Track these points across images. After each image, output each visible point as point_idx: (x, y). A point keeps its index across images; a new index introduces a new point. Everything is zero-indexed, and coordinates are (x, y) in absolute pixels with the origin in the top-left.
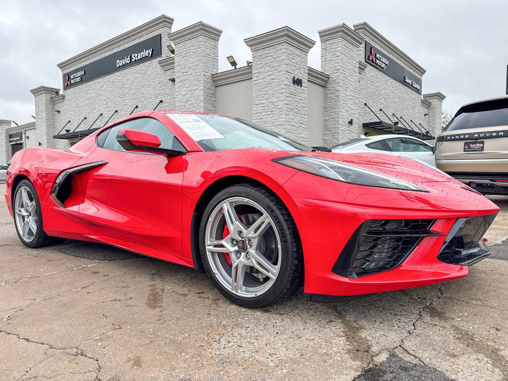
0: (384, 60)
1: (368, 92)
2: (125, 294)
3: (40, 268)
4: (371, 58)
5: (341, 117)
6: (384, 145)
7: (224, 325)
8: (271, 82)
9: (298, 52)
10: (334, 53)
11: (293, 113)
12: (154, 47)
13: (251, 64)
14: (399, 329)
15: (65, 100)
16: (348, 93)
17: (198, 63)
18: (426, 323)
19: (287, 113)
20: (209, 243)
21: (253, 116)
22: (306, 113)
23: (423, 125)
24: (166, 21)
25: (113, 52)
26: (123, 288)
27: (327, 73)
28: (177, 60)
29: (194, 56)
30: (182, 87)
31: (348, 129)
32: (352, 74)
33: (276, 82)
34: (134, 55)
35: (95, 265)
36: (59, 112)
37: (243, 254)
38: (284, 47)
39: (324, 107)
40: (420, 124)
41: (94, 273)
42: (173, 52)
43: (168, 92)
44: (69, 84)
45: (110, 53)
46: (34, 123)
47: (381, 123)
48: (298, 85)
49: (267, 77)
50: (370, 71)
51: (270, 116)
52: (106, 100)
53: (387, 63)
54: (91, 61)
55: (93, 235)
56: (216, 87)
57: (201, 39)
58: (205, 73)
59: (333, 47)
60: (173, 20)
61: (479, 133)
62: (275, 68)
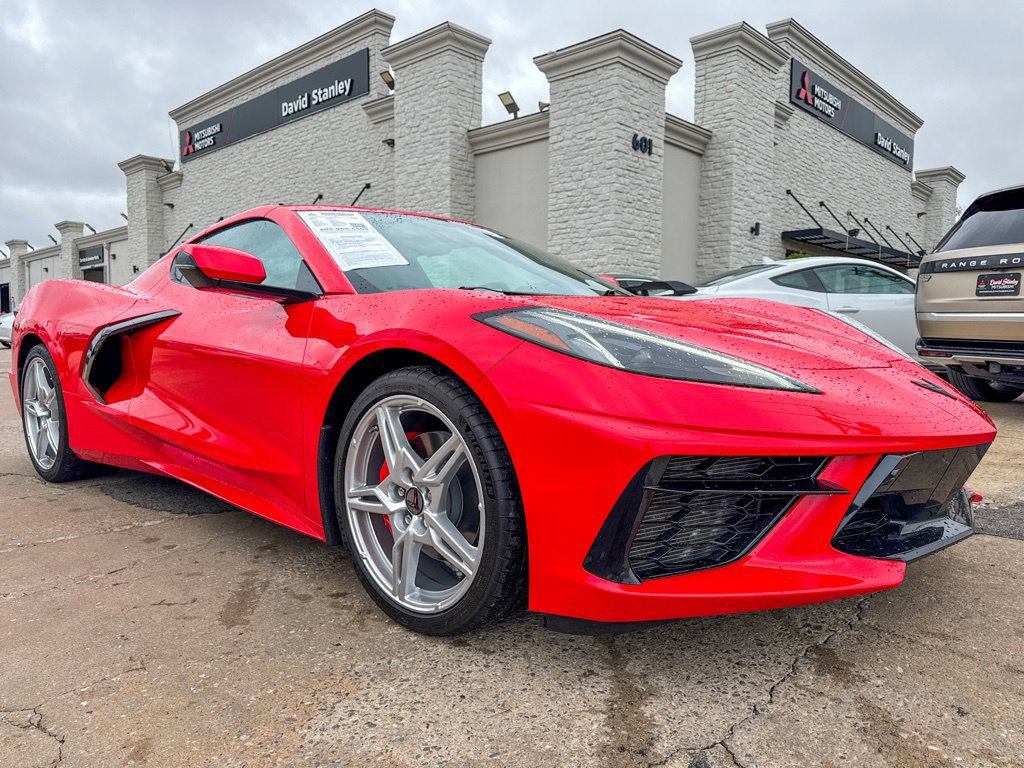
0: (831, 99)
1: (796, 167)
2: (186, 591)
3: (50, 526)
4: (803, 94)
5: (734, 218)
6: (810, 280)
7: (356, 673)
8: (587, 144)
9: (645, 83)
10: (721, 85)
11: (631, 210)
12: (355, 74)
13: (546, 109)
14: (735, 699)
15: (184, 183)
16: (750, 169)
17: (439, 107)
18: (801, 687)
19: (619, 210)
20: (352, 490)
21: (549, 216)
22: (660, 210)
23: (912, 235)
24: (380, 21)
25: (275, 87)
26: (189, 575)
27: (706, 127)
28: (398, 102)
29: (433, 93)
30: (409, 156)
31: (749, 243)
32: (759, 129)
33: (598, 145)
34: (315, 91)
35: (159, 522)
36: (172, 206)
37: (415, 518)
38: (616, 72)
39: (700, 197)
40: (907, 234)
41: (149, 540)
42: (391, 85)
43: (381, 167)
44: (191, 150)
45: (270, 88)
46: (125, 228)
47: (820, 231)
48: (643, 152)
49: (579, 136)
50: (799, 120)
51: (583, 216)
52: (260, 182)
53: (838, 104)
54: (234, 105)
55: (157, 461)
56: (476, 155)
57: (446, 57)
58: (454, 128)
59: (721, 72)
60: (393, 20)
61: (1010, 256)
62: (596, 116)
